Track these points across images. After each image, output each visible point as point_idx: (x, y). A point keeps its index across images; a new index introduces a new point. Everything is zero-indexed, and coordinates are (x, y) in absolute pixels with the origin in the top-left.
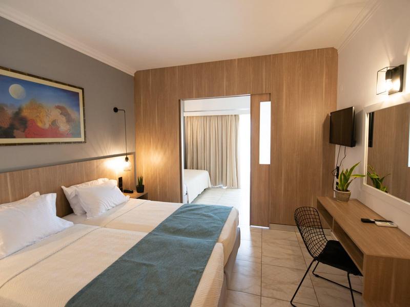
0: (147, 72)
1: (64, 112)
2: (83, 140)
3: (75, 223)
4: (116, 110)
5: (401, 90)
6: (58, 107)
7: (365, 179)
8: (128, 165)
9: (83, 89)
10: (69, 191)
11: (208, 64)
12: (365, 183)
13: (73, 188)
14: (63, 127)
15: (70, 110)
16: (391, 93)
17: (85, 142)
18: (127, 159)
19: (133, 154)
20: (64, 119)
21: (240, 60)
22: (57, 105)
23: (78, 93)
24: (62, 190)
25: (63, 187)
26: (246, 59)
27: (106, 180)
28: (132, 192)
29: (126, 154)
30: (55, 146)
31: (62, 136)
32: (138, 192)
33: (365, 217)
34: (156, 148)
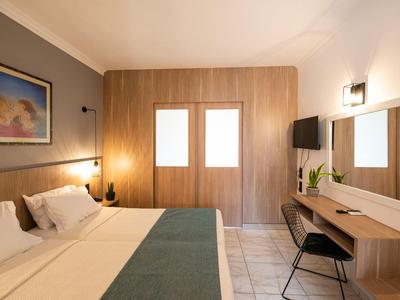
0: (119, 73)
1: (29, 108)
2: (49, 141)
3: (44, 238)
4: (84, 110)
5: (363, 103)
6: (22, 102)
7: (331, 177)
8: (97, 169)
9: (51, 84)
10: (32, 201)
11: (185, 70)
12: (331, 180)
13: (38, 197)
14: (27, 124)
15: (35, 106)
16: (354, 105)
17: (51, 143)
18: (96, 163)
19: (101, 158)
20: (28, 116)
21: (215, 70)
22: (21, 98)
23: (45, 88)
24: (23, 199)
25: (24, 196)
26: (220, 69)
27: (74, 187)
28: (101, 200)
29: (96, 158)
30: (16, 147)
31: (24, 135)
32: (108, 199)
33: (339, 209)
34: (128, 151)
